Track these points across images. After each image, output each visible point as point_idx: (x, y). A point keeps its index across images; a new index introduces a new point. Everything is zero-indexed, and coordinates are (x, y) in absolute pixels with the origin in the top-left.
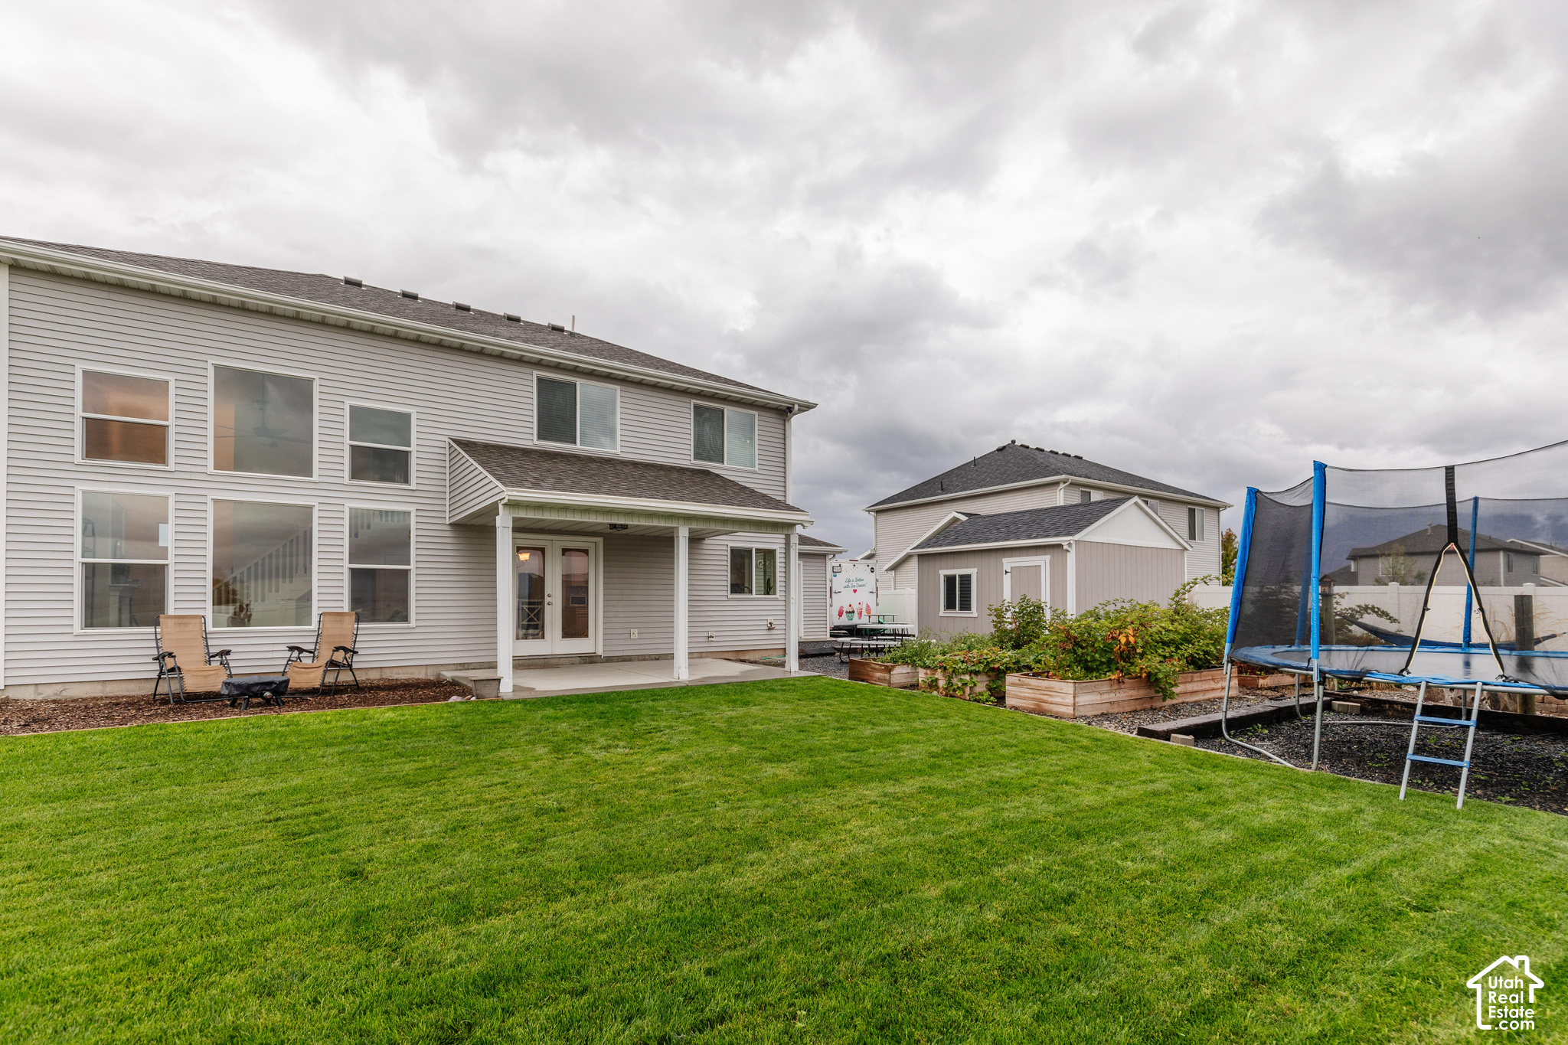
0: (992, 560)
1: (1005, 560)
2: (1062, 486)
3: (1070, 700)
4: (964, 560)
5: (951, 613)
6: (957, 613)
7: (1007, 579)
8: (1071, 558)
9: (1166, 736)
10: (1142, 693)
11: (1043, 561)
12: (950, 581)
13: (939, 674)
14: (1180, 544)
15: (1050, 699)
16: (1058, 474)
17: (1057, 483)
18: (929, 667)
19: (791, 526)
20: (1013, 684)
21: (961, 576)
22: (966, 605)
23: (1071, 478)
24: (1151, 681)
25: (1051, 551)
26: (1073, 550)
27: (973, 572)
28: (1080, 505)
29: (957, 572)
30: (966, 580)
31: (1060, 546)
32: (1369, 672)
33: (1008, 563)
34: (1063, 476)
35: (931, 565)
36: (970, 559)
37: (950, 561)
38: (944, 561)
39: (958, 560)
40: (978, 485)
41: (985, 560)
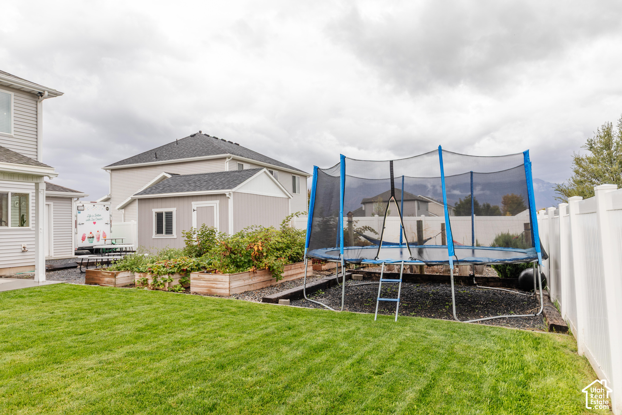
0: (185, 203)
1: (193, 203)
2: (227, 160)
3: (227, 285)
4: (168, 203)
5: (160, 236)
6: (164, 236)
7: (194, 214)
8: (231, 202)
9: (276, 301)
10: (266, 278)
11: (215, 203)
12: (159, 216)
13: (149, 276)
14: (287, 195)
15: (216, 286)
16: (225, 153)
17: (224, 158)
18: (142, 272)
19: (40, 177)
20: (195, 279)
21: (166, 213)
22: (169, 231)
23: (233, 156)
24: (270, 271)
25: (219, 197)
26: (232, 198)
27: (173, 210)
28: (236, 171)
29: (164, 210)
30: (169, 215)
31: (224, 195)
32: (363, 259)
33: (195, 204)
34: (228, 155)
35: (147, 205)
36: (172, 202)
37: (159, 203)
38: (155, 203)
39: (164, 203)
40: (179, 156)
41: (181, 203)
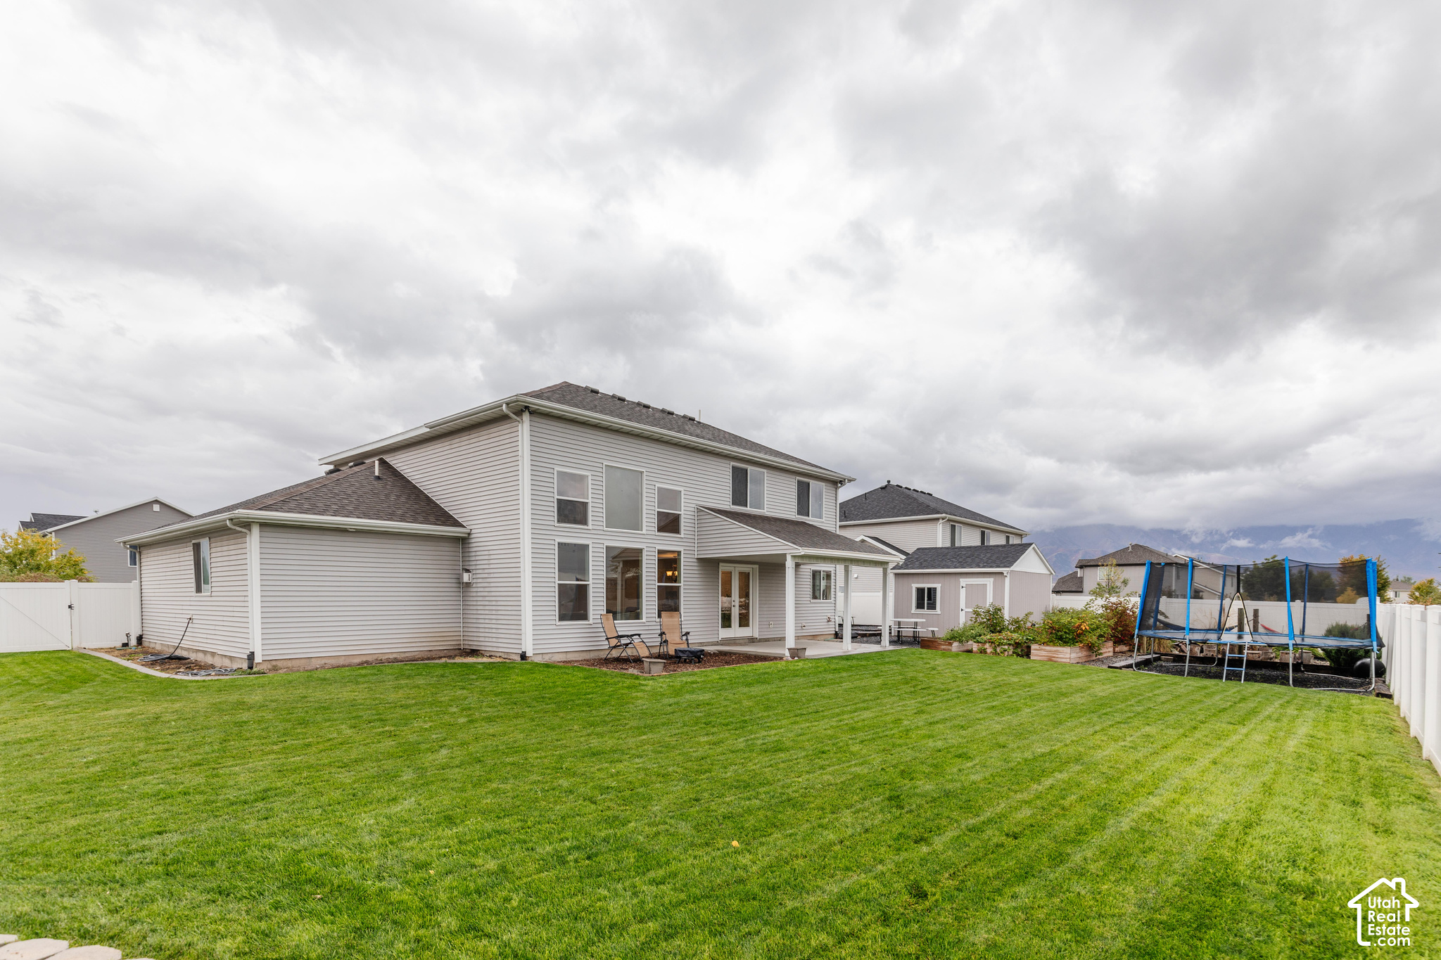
0: (952, 580)
1: (961, 580)
2: (941, 521)
4: (931, 578)
5: (920, 611)
6: (925, 611)
7: (963, 592)
8: (1007, 580)
9: (1120, 668)
10: (1085, 653)
11: (989, 582)
12: (920, 592)
13: (987, 646)
14: (1050, 571)
15: (1057, 656)
16: (938, 512)
17: (938, 519)
18: (981, 642)
19: (887, 563)
20: (1035, 650)
21: (929, 589)
22: (932, 606)
23: (948, 516)
24: (1090, 647)
25: (994, 576)
26: (1008, 576)
27: (938, 586)
28: (1001, 546)
29: (926, 586)
30: (932, 592)
31: (1002, 573)
32: (1208, 640)
33: (964, 581)
34: (944, 515)
35: (905, 581)
36: (936, 578)
37: (921, 579)
38: (916, 579)
39: (926, 578)
40: (876, 516)
41: (947, 579)
